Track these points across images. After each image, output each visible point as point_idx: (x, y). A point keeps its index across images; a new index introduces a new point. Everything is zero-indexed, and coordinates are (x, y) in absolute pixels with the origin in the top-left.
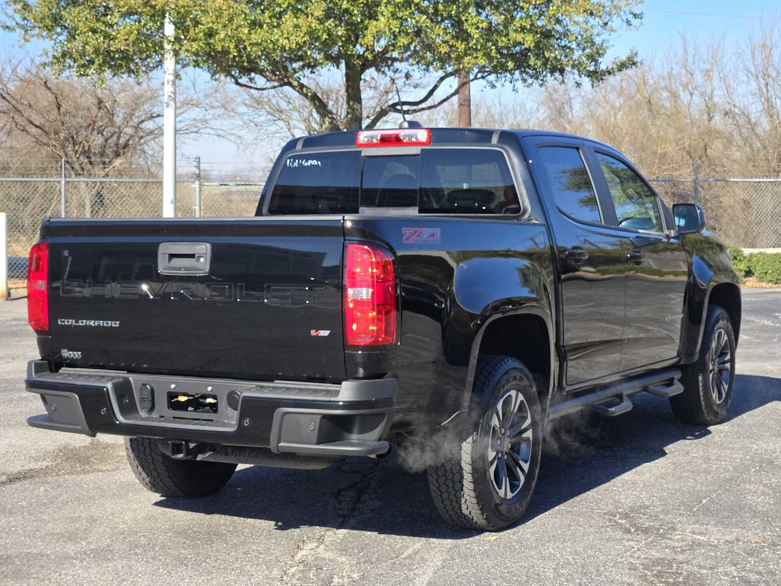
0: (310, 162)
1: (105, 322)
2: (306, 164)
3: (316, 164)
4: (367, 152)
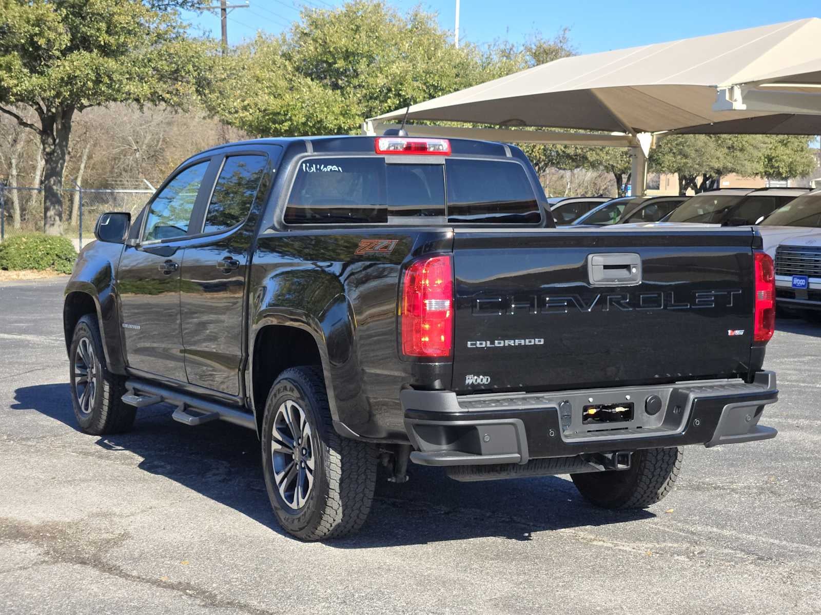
0: (329, 168)
1: (527, 341)
2: (325, 169)
3: (337, 169)
4: (390, 159)
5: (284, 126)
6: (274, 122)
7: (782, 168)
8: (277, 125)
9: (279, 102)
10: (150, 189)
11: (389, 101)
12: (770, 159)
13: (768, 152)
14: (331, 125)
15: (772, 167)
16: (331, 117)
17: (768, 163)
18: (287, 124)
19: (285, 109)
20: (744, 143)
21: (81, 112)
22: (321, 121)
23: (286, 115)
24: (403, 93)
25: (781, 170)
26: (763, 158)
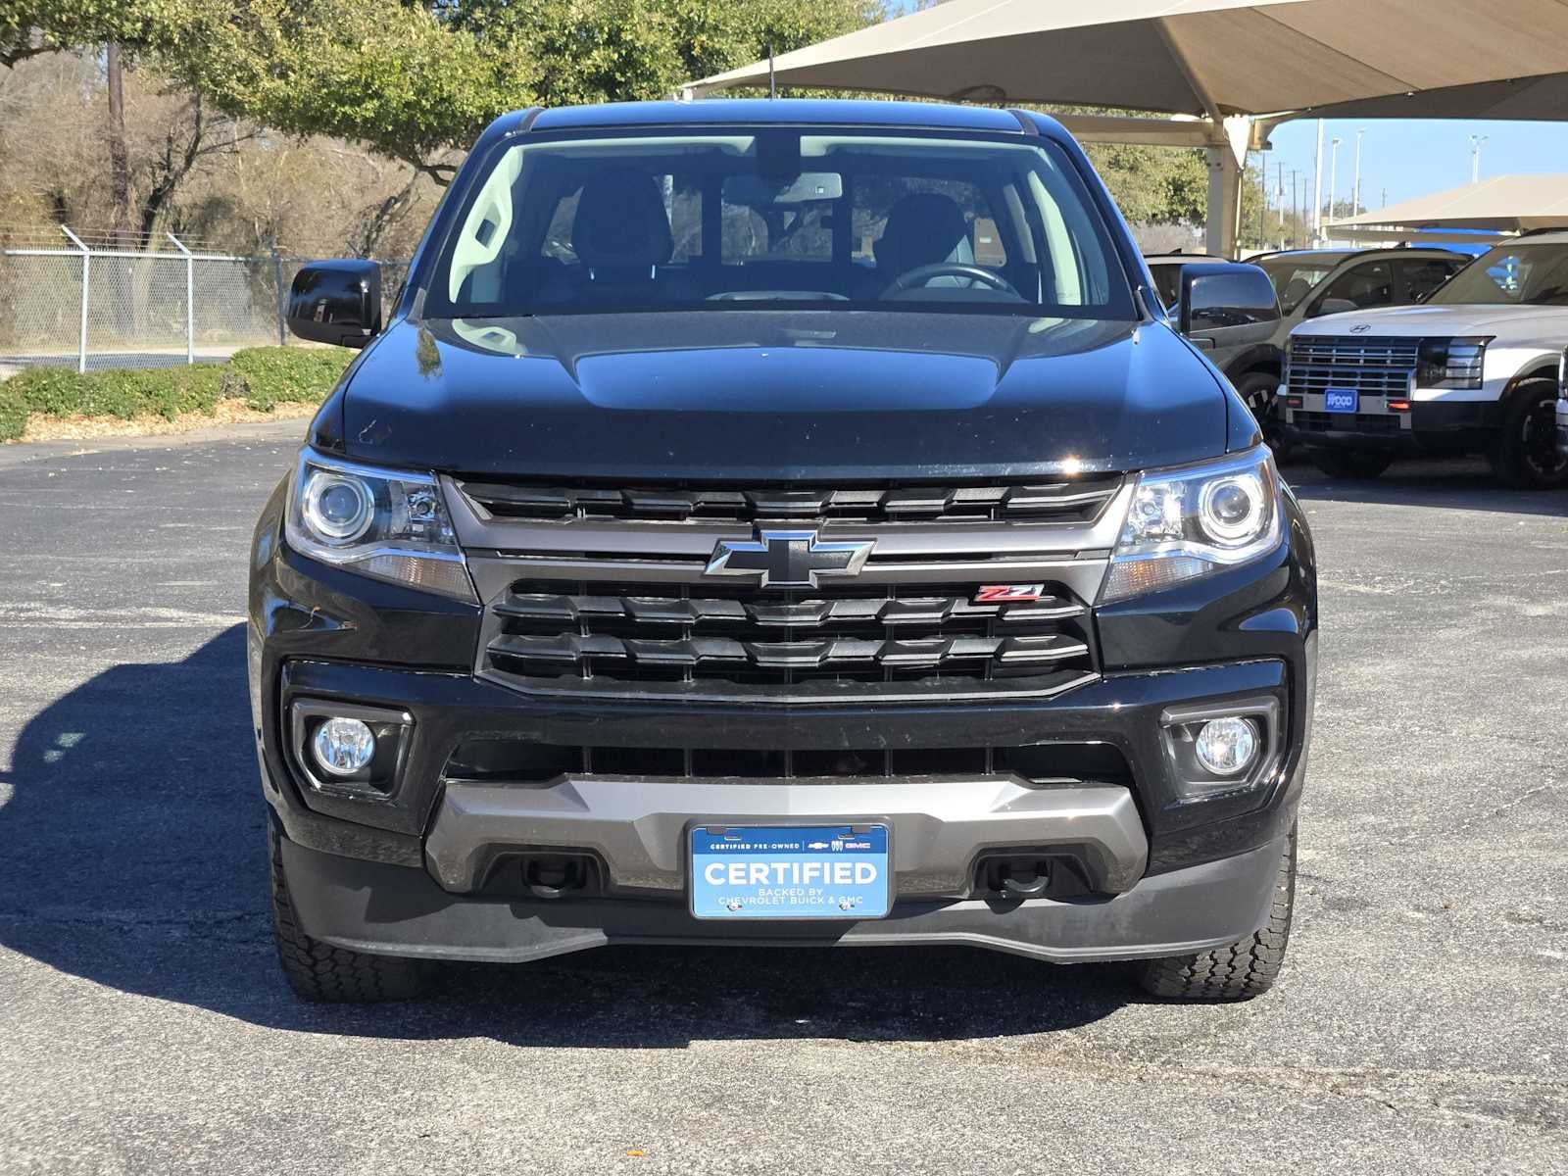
5: (367, 110)
6: (341, 102)
7: (1202, 204)
8: (347, 108)
9: (353, 57)
10: (78, 247)
11: (595, 53)
12: (1178, 188)
13: (1174, 173)
14: (471, 108)
15: (1183, 201)
16: (469, 91)
17: (1175, 194)
18: (370, 107)
19: (367, 72)
20: (1138, 154)
21: (11, 67)
22: (449, 100)
23: (367, 85)
24: (629, 37)
25: (1199, 208)
26: (1164, 184)
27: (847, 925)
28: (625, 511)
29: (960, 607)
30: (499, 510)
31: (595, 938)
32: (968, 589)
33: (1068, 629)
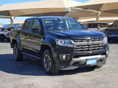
27: (90, 65)
28: (82, 41)
29: (98, 45)
30: (74, 42)
31: (78, 67)
32: (98, 44)
33: (102, 46)
